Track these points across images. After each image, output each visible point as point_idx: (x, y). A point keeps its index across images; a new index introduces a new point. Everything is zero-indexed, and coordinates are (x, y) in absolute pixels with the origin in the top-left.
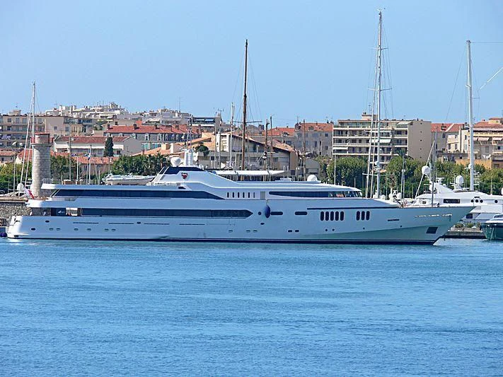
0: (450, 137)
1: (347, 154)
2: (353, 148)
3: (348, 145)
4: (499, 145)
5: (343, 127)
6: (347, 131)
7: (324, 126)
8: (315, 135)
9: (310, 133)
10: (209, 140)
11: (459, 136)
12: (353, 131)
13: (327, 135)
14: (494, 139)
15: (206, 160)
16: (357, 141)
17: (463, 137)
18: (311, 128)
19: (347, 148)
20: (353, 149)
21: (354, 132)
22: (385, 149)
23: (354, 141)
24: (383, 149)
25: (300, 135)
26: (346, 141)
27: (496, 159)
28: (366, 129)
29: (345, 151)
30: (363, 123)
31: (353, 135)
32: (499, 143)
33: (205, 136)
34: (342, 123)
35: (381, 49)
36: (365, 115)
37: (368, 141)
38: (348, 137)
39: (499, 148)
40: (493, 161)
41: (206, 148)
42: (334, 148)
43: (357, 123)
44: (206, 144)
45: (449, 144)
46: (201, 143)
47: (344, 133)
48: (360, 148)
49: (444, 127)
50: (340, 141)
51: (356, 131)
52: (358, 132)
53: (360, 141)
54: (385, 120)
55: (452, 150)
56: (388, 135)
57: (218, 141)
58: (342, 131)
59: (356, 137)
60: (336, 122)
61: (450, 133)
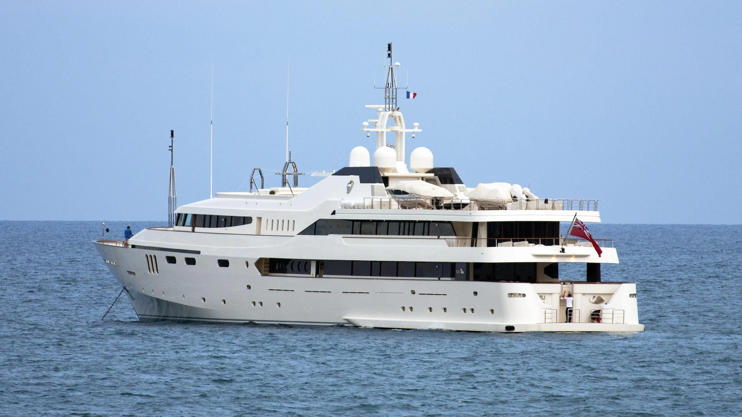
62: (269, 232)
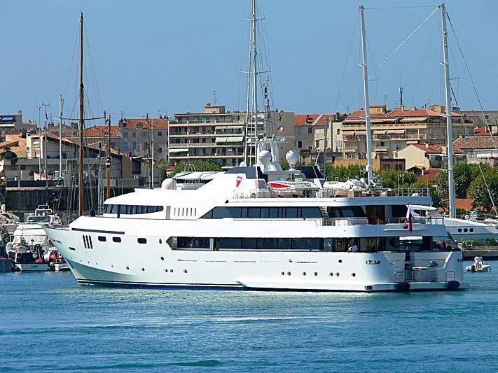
0: (317, 131)
1: (188, 157)
2: (195, 149)
3: (188, 145)
4: (383, 140)
5: (181, 123)
6: (186, 128)
7: (157, 121)
8: (144, 135)
9: (139, 131)
10: (16, 144)
11: (329, 130)
12: (195, 127)
13: (160, 134)
14: (375, 132)
15: (15, 170)
16: (201, 141)
17: (335, 132)
18: (140, 125)
19: (187, 150)
20: (195, 151)
21: (196, 129)
22: (237, 150)
23: (196, 140)
24: (234, 149)
25: (125, 135)
26: (186, 140)
27: (385, 158)
28: (211, 124)
29: (185, 153)
30: (208, 117)
31: (195, 133)
32: (382, 138)
33: (9, 139)
34: (180, 118)
35: (255, 20)
36: (209, 106)
37: (214, 140)
38: (188, 135)
39: (382, 144)
40: (382, 160)
41: (14, 155)
42: (171, 151)
43: (199, 117)
44: (13, 149)
45: (317, 141)
46: (7, 147)
47: (183, 130)
48: (204, 149)
49: (310, 119)
50: (178, 141)
51: (198, 127)
52: (201, 129)
53: (204, 140)
54: (235, 112)
55: (321, 148)
56: (239, 131)
57: (29, 145)
58: (180, 128)
59: (198, 135)
60: (172, 117)
61: (318, 127)
62: (177, 217)
